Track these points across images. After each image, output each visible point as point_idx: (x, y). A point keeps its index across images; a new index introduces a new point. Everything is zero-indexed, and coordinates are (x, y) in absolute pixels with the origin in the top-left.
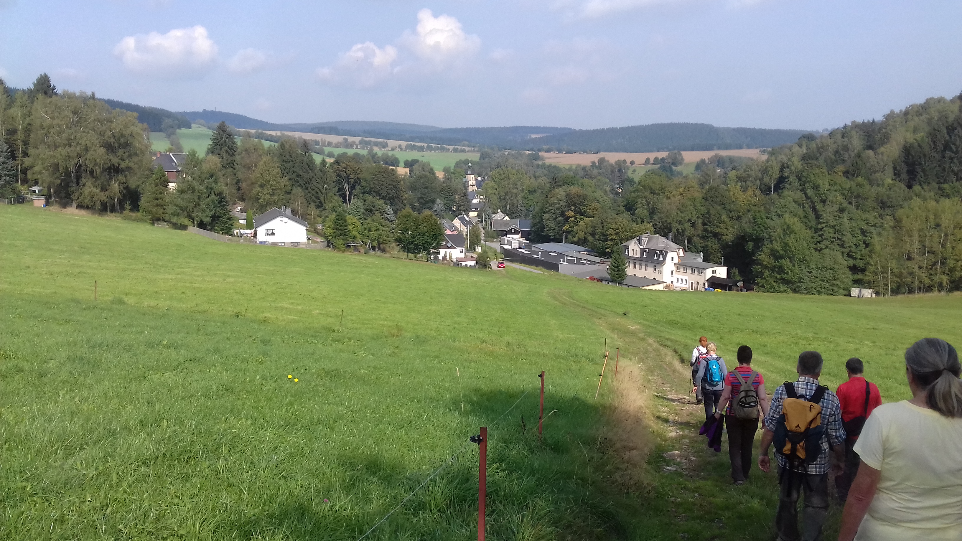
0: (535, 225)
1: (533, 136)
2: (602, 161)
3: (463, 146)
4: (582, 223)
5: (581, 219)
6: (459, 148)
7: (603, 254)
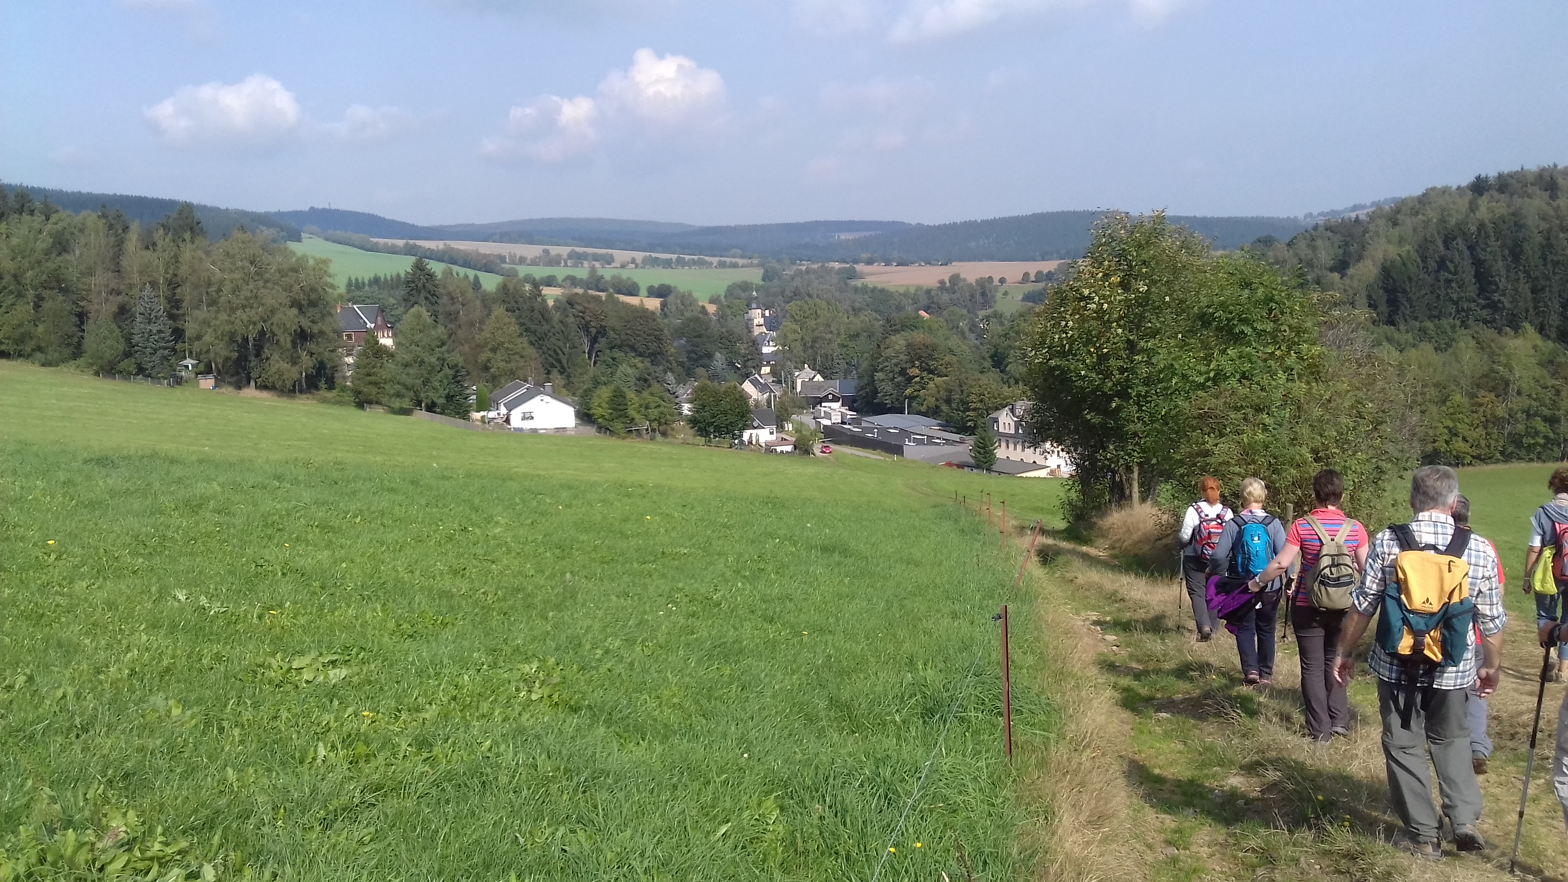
0: (862, 388)
1: (843, 237)
2: (955, 279)
3: (734, 257)
4: (931, 385)
5: (929, 379)
6: (728, 260)
7: (963, 429)
